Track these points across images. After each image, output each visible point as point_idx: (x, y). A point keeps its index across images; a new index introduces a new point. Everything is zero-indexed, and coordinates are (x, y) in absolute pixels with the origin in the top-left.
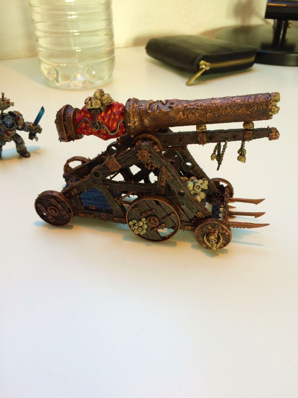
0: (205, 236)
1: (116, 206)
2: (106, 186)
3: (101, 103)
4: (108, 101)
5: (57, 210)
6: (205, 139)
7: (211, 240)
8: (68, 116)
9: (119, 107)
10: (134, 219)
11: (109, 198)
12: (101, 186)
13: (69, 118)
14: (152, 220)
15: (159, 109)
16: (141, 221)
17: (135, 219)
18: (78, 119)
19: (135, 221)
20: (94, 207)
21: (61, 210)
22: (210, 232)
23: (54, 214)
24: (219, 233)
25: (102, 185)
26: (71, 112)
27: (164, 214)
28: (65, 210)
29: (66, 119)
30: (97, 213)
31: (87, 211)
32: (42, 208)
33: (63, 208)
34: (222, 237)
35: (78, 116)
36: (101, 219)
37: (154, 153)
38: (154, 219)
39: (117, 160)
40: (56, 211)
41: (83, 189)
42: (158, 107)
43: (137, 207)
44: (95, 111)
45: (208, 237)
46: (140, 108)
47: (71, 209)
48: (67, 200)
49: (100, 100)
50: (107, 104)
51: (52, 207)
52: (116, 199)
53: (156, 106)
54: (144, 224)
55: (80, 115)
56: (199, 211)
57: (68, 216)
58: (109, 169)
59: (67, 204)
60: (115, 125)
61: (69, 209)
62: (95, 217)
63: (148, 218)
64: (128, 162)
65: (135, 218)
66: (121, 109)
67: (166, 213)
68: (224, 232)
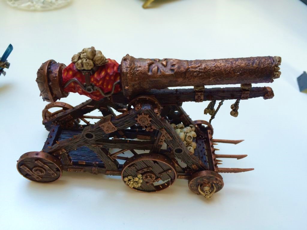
0: (199, 186)
1: (109, 162)
2: (99, 146)
3: (94, 63)
4: (101, 62)
5: (43, 170)
6: (202, 97)
7: (206, 191)
8: (54, 75)
9: (113, 68)
10: (129, 175)
11: (101, 155)
12: (93, 146)
13: (54, 77)
14: (149, 177)
15: (159, 71)
16: (137, 177)
17: (131, 176)
18: (65, 79)
19: (130, 177)
20: (84, 163)
21: (48, 170)
22: (205, 183)
23: (40, 174)
24: (213, 184)
25: (95, 145)
26: (56, 70)
27: (161, 170)
28: (52, 170)
29: (51, 79)
30: (87, 168)
31: (77, 167)
32: (26, 169)
33: (50, 168)
34: (216, 186)
35: (64, 75)
36: (92, 173)
37: (155, 117)
38: (152, 175)
39: (113, 124)
40: (42, 172)
41: (73, 148)
42: (158, 68)
43: (134, 166)
44: (87, 72)
45: (202, 187)
46: (139, 70)
47: (59, 168)
48: (55, 161)
49: (92, 60)
50: (101, 64)
51: (37, 168)
52: (109, 156)
53: (156, 67)
54: (139, 179)
55: (67, 74)
56: (194, 164)
57: (56, 175)
58: (103, 131)
59: (55, 165)
60: (109, 87)
61: (57, 169)
62: (84, 171)
63: (145, 175)
64: (126, 125)
65: (131, 174)
66: (115, 68)
67: (163, 169)
68: (218, 182)
